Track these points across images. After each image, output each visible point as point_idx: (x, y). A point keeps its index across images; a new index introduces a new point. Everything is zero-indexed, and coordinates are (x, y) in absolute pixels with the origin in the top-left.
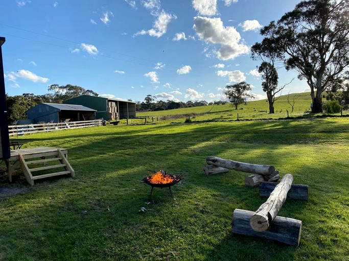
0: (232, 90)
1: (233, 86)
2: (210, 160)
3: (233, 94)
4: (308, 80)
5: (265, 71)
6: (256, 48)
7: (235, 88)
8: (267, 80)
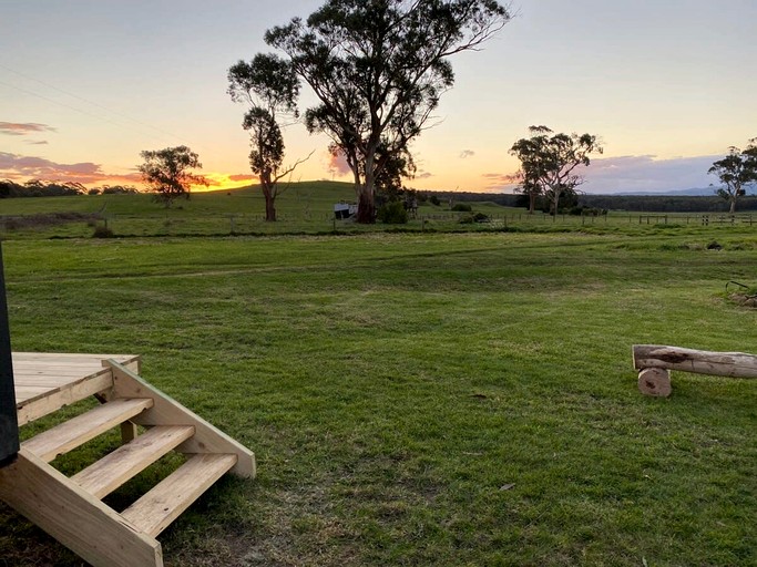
0: (157, 162)
1: (158, 155)
2: (654, 357)
3: (158, 172)
4: (349, 156)
5: (257, 128)
6: (240, 72)
7: (164, 160)
8: (261, 149)
